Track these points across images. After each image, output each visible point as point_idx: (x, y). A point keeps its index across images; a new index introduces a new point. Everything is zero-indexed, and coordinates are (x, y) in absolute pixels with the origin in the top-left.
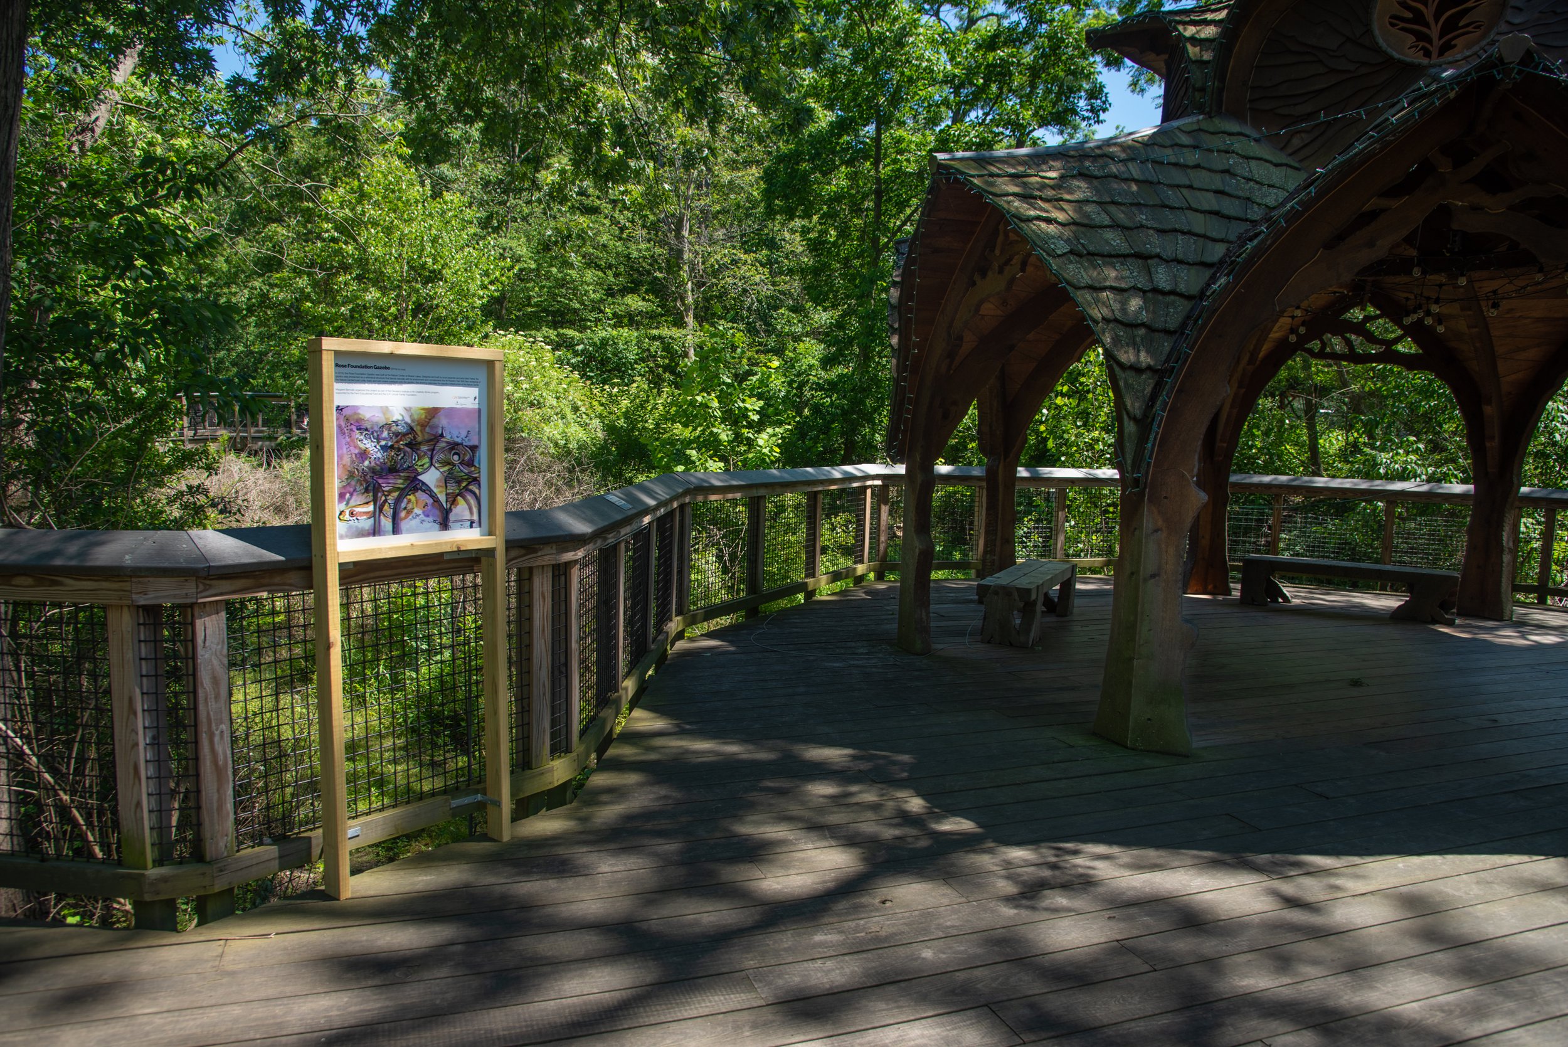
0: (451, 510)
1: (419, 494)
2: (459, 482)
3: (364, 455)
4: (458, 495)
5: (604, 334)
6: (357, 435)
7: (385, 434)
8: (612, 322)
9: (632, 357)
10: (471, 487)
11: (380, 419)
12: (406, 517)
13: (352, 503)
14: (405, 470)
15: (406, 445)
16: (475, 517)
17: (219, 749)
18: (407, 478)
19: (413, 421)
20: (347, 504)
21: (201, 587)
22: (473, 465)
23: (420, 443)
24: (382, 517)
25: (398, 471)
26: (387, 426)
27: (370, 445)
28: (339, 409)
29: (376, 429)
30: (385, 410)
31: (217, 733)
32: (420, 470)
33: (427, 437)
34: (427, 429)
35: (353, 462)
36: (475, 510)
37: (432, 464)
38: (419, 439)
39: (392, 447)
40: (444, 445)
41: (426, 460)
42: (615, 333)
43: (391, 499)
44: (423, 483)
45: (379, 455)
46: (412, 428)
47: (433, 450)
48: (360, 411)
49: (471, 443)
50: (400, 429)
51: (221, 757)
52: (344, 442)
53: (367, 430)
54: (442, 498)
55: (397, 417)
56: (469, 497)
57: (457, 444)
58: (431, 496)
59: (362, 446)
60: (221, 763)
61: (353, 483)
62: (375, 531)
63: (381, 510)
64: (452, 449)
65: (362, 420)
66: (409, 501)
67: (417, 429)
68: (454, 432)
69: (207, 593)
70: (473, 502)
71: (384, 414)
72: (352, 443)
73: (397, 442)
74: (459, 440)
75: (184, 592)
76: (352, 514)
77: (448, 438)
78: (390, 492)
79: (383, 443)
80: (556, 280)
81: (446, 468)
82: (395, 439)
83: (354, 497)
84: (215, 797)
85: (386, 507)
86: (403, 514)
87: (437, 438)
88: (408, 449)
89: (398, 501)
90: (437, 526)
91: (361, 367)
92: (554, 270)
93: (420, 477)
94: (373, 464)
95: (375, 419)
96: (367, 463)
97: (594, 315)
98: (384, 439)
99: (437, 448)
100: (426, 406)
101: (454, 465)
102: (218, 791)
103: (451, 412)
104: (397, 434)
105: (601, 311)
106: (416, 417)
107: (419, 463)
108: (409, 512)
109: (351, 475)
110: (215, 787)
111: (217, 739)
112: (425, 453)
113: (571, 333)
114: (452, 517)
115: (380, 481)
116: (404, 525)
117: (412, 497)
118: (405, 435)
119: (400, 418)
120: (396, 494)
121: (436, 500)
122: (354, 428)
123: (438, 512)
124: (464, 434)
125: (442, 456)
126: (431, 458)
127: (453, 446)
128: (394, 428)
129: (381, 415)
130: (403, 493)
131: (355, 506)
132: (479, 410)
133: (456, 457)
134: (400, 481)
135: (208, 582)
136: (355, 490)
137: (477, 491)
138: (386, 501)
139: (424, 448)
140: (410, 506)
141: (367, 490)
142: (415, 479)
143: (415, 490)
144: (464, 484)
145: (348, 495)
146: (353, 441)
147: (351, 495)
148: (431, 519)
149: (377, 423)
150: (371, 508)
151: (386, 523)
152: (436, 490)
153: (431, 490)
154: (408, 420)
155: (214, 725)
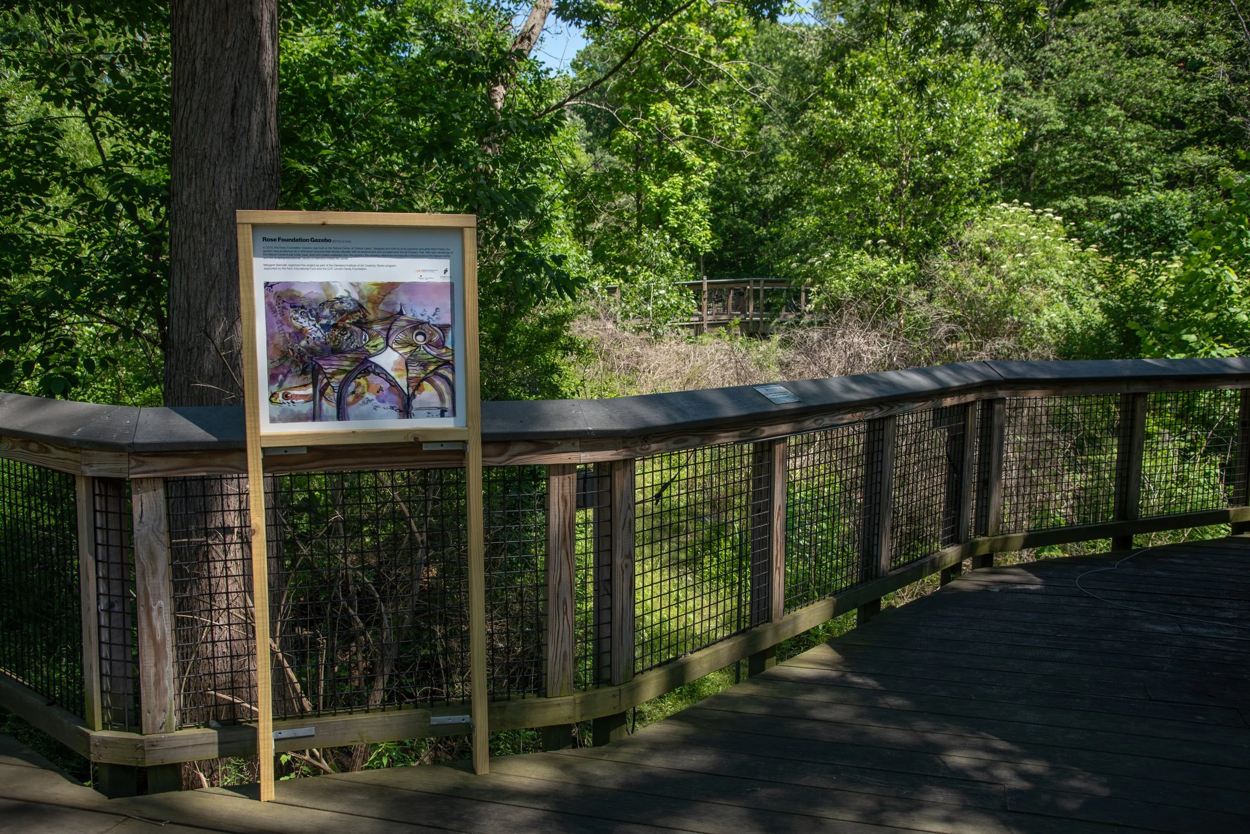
0: (414, 396)
1: (372, 377)
2: (424, 365)
3: (300, 333)
4: (424, 379)
5: (1147, 199)
6: (292, 313)
7: (327, 312)
8: (1161, 184)
9: (1182, 224)
10: (441, 371)
11: (318, 294)
12: (354, 402)
13: (286, 384)
14: (352, 351)
15: (354, 324)
16: (448, 405)
17: (157, 624)
18: (355, 360)
19: (362, 297)
20: (280, 386)
21: (133, 463)
22: (444, 347)
23: (372, 322)
24: (323, 401)
25: (344, 352)
26: (329, 303)
27: (306, 323)
28: (268, 286)
29: (315, 306)
30: (326, 286)
31: (155, 608)
32: (372, 351)
33: (380, 315)
34: (381, 306)
35: (286, 341)
36: (447, 397)
37: (387, 345)
38: (371, 317)
39: (335, 326)
40: (404, 323)
41: (380, 340)
42: (1161, 196)
43: (335, 382)
44: (377, 366)
45: (319, 334)
46: (361, 306)
47: (390, 329)
48: (295, 288)
49: (441, 322)
50: (345, 306)
51: (159, 632)
52: (275, 320)
53: (303, 307)
54: (402, 382)
55: (341, 293)
56: (439, 382)
57: (423, 323)
58: (387, 380)
59: (297, 325)
60: (159, 638)
61: (287, 364)
62: (315, 416)
63: (322, 394)
64: (415, 328)
65: (296, 297)
66: (359, 385)
67: (369, 306)
68: (417, 310)
69: (139, 469)
70: (443, 387)
71: (325, 291)
72: (285, 321)
73: (342, 320)
74: (425, 319)
75: (120, 467)
76: (286, 396)
77: (409, 315)
78: (333, 375)
79: (324, 321)
80: (1089, 140)
81: (408, 350)
82: (338, 317)
83: (288, 380)
84: (152, 671)
85: (329, 390)
86: (350, 399)
87: (393, 317)
88: (357, 329)
89: (344, 384)
90: (396, 414)
91: (294, 240)
92: (1088, 129)
93: (372, 359)
94: (311, 344)
95: (313, 296)
96: (303, 343)
97: (1138, 177)
98: (325, 317)
99: (394, 328)
100: (380, 281)
101: (418, 346)
102: (156, 665)
103: (411, 288)
104: (341, 312)
105: (1148, 172)
106: (366, 293)
107: (371, 344)
108: (359, 397)
109: (284, 356)
110: (153, 661)
111: (154, 614)
112: (379, 333)
113: (1104, 200)
114: (415, 403)
115: (321, 362)
116: (351, 410)
117: (362, 381)
118: (351, 313)
119: (346, 294)
120: (341, 377)
121: (394, 385)
122: (288, 306)
123: (396, 398)
124: (430, 311)
125: (401, 336)
126: (387, 339)
127: (417, 326)
128: (338, 306)
129: (320, 292)
130: (350, 376)
131: (291, 388)
132: (452, 285)
133: (420, 338)
134: (347, 363)
135: (141, 459)
136: (289, 371)
137: (450, 376)
138: (328, 384)
139: (377, 327)
140: (359, 390)
141: (304, 372)
142: (366, 360)
143: (366, 373)
144: (432, 368)
145: (281, 377)
146: (286, 319)
147: (285, 376)
148: (387, 405)
149: (316, 301)
150: (310, 391)
151: (329, 407)
152: (393, 374)
153: (387, 374)
154: (355, 296)
155: (151, 599)
